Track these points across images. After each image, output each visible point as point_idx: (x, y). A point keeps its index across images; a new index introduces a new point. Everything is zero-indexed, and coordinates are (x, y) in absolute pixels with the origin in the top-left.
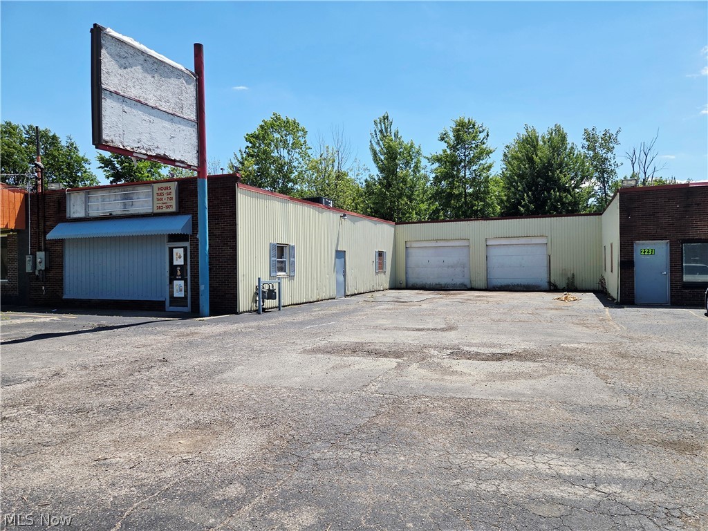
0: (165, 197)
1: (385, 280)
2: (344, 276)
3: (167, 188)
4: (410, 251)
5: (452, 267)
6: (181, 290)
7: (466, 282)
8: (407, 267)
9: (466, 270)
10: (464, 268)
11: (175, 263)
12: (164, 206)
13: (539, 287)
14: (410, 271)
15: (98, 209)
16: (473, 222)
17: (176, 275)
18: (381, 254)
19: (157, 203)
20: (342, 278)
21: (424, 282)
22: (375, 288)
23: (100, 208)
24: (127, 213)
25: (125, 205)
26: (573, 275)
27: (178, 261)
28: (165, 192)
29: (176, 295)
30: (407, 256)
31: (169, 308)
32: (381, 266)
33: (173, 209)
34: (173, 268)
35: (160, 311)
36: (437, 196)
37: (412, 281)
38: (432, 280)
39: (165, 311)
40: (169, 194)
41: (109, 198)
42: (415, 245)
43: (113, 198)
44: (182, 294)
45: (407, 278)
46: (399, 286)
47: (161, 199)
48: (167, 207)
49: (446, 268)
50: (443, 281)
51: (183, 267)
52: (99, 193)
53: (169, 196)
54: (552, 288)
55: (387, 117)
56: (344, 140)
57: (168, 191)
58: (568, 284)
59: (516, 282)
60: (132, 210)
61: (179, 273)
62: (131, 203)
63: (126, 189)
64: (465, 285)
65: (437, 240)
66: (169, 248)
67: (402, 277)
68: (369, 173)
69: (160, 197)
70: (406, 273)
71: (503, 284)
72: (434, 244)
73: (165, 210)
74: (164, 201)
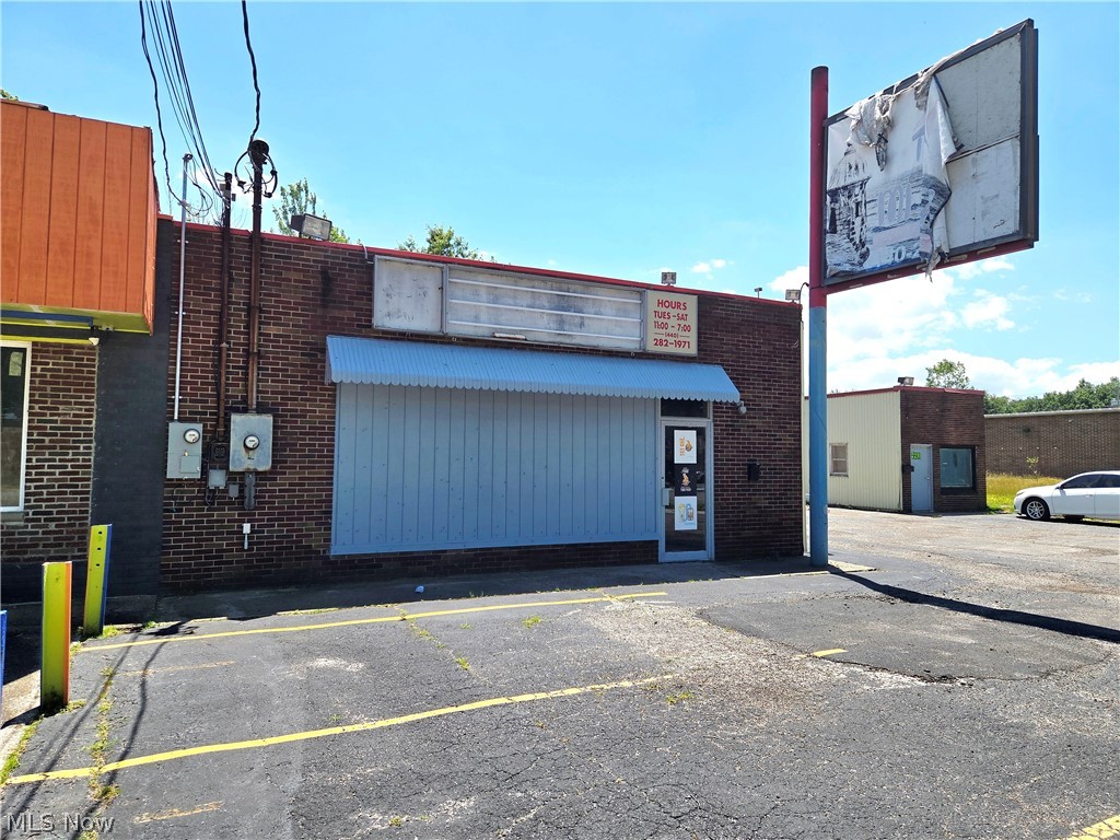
0: (673, 322)
3: (678, 305)
6: (690, 517)
11: (678, 460)
12: (671, 340)
15: (477, 319)
17: (681, 484)
19: (653, 334)
23: (483, 317)
24: (567, 340)
25: (561, 322)
27: (685, 455)
28: (673, 312)
29: (680, 526)
31: (665, 556)
33: (692, 350)
34: (673, 471)
35: (647, 562)
39: (656, 562)
40: (683, 317)
41: (515, 298)
43: (528, 300)
44: (693, 526)
47: (665, 326)
48: (678, 344)
51: (697, 469)
52: (481, 277)
53: (682, 323)
57: (682, 312)
60: (580, 338)
61: (686, 480)
62: (577, 321)
63: (565, 286)
66: (666, 427)
69: (662, 320)
73: (672, 349)
74: (670, 330)
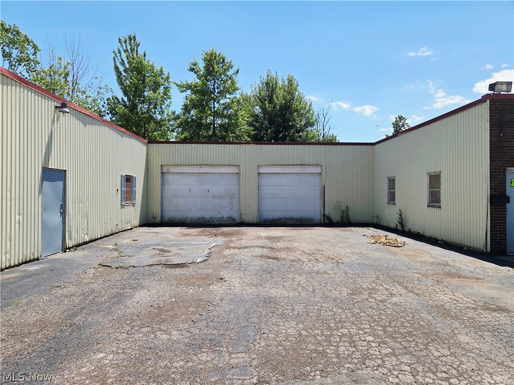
1: (133, 214)
2: (63, 213)
4: (167, 177)
5: (219, 197)
7: (236, 215)
8: (162, 197)
9: (234, 201)
10: (232, 199)
13: (312, 220)
14: (166, 203)
16: (244, 145)
18: (129, 180)
20: (58, 219)
21: (184, 215)
22: (120, 228)
26: (347, 207)
30: (163, 183)
32: (128, 196)
36: (185, 125)
37: (170, 214)
38: (194, 213)
42: (172, 170)
45: (162, 211)
46: (152, 221)
49: (212, 199)
50: (208, 214)
54: (326, 221)
55: (134, 37)
56: (80, 51)
58: (342, 217)
59: (289, 215)
64: (233, 219)
65: (201, 165)
67: (156, 211)
68: (112, 94)
70: (162, 205)
71: (275, 217)
72: (196, 170)
